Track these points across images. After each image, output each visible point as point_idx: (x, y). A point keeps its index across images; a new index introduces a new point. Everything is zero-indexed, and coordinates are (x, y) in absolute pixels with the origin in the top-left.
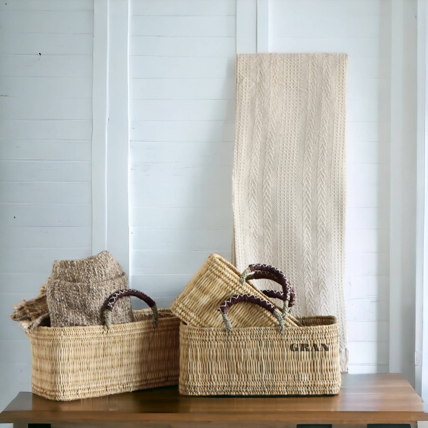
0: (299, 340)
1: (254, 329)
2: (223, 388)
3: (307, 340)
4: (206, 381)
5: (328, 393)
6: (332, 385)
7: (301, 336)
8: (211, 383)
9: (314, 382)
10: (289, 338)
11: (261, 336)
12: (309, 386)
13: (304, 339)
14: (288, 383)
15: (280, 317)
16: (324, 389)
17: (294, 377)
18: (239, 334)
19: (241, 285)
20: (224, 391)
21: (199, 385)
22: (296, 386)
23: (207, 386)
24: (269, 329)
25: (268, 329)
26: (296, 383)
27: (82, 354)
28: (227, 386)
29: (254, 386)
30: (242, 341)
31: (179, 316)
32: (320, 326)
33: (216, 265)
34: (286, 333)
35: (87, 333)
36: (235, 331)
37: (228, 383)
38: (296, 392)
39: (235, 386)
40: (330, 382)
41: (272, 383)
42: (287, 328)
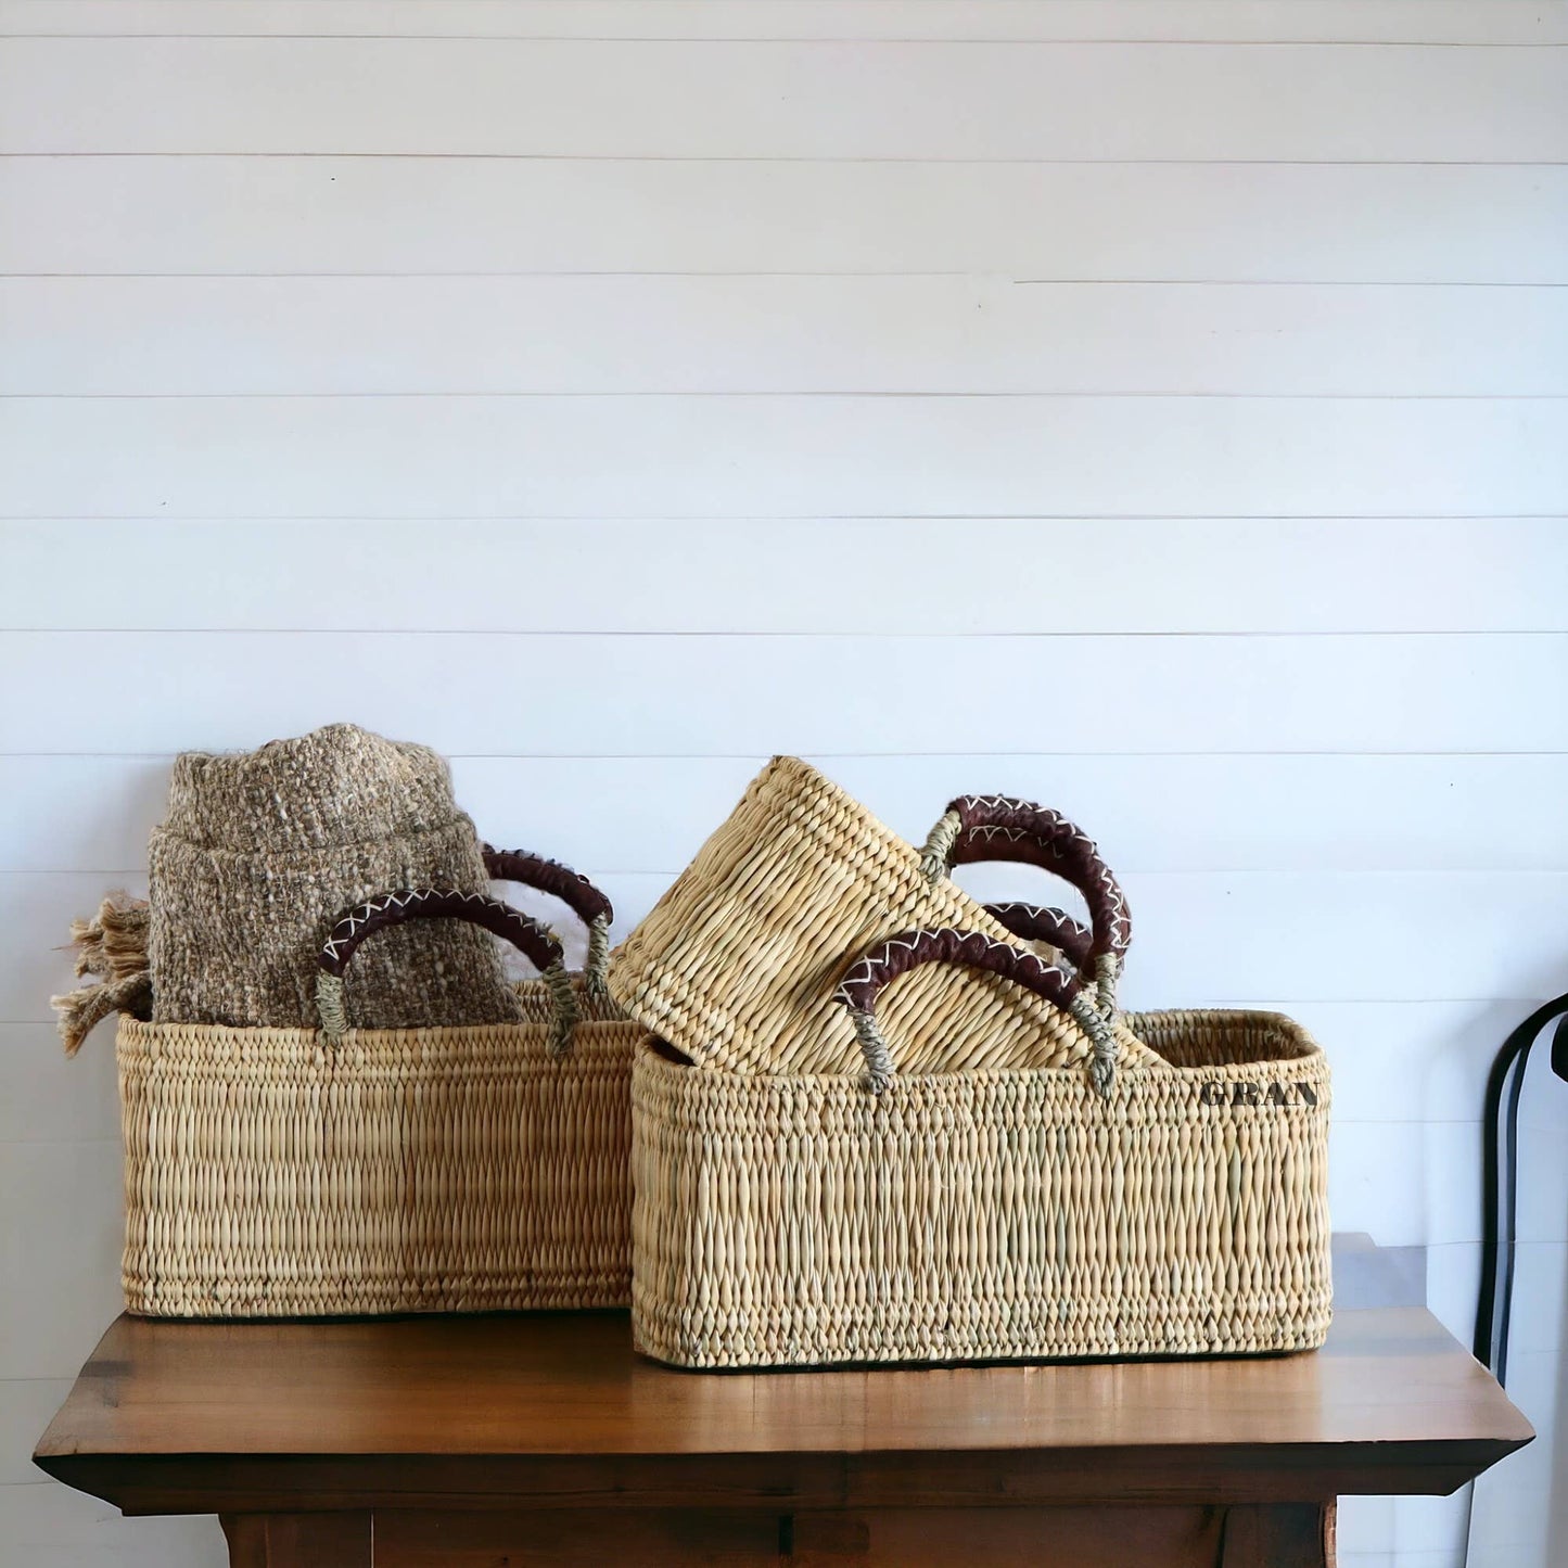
0: (1176, 1122)
1: (990, 1080)
2: (849, 1333)
3: (1209, 1122)
4: (773, 1304)
5: (1290, 1345)
6: (1310, 1309)
7: (1186, 1107)
8: (799, 1313)
9: (1235, 1301)
10: (1138, 1116)
11: (1020, 1106)
12: (1211, 1314)
13: (1200, 1119)
14: (1126, 1303)
15: (1098, 1027)
16: (1277, 1331)
17: (1153, 1281)
18: (926, 1102)
19: (925, 890)
20: (851, 1345)
21: (745, 1323)
22: (1159, 1317)
23: (781, 1327)
24: (1054, 1078)
25: (1050, 1078)
26: (1160, 1303)
27: (233, 1137)
28: (864, 1323)
29: (981, 1320)
30: (937, 1132)
31: (661, 1028)
32: (1264, 1065)
33: (824, 803)
34: (1127, 1095)
35: (247, 1059)
36: (910, 1087)
37: (869, 1311)
38: (1157, 1343)
39: (900, 1322)
40: (1300, 1298)
41: (1059, 1306)
42: (1129, 1075)
